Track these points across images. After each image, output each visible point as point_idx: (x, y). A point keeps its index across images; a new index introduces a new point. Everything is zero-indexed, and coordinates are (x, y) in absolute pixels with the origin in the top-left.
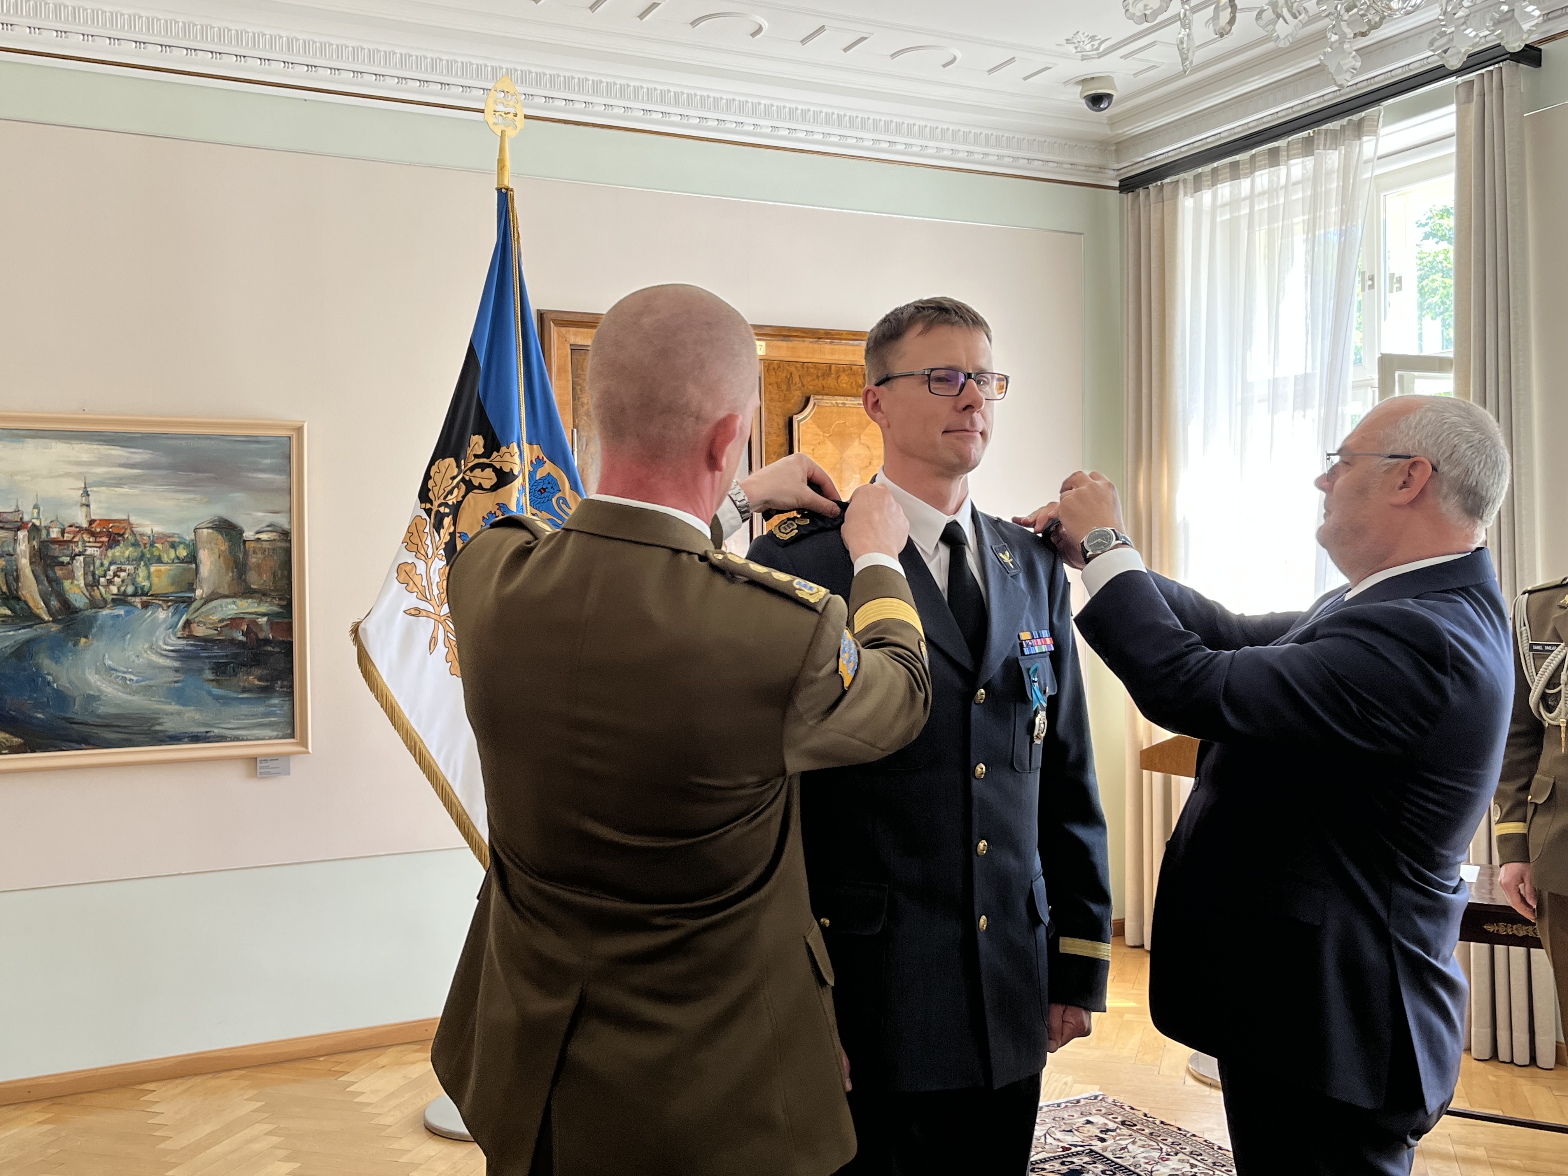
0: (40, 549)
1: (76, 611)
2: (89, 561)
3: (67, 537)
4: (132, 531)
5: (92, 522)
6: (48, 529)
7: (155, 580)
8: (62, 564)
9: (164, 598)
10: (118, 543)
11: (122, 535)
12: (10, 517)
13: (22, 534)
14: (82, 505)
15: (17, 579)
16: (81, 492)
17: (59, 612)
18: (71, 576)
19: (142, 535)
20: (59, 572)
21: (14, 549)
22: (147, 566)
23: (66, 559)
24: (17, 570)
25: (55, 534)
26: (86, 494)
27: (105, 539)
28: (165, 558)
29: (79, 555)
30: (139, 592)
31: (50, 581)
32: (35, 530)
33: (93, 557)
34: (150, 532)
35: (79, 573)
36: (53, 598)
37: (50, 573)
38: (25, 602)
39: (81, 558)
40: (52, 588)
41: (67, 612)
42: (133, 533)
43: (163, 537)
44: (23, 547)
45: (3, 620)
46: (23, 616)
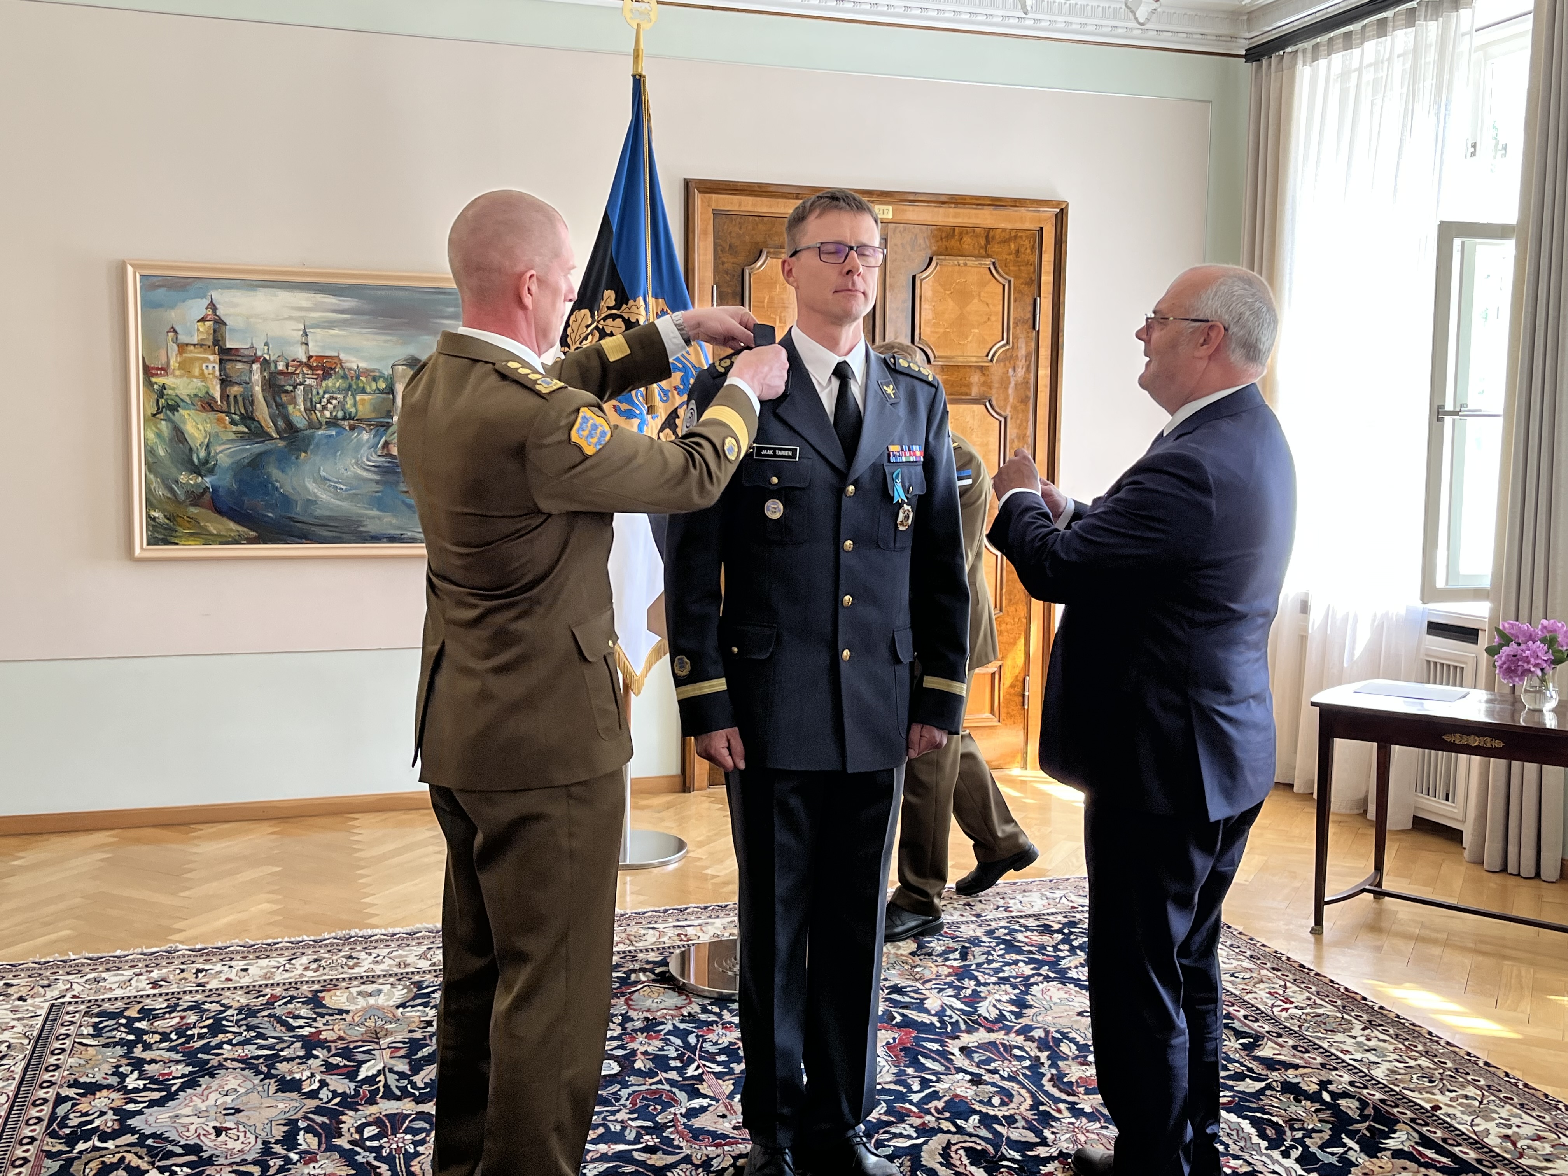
0: (270, 379)
1: (297, 430)
2: (308, 389)
3: (291, 369)
4: (342, 366)
5: (310, 358)
6: (275, 362)
7: (360, 407)
8: (286, 391)
9: (368, 422)
10: (330, 376)
11: (333, 369)
12: (246, 352)
13: (256, 367)
14: (303, 343)
15: (252, 403)
16: (301, 333)
17: (285, 431)
18: (294, 402)
19: (350, 369)
20: (285, 398)
21: (250, 379)
22: (353, 395)
23: (290, 388)
24: (252, 396)
25: (281, 367)
26: (305, 334)
27: (320, 372)
28: (368, 390)
29: (300, 385)
30: (347, 417)
31: (278, 405)
32: (266, 363)
33: (310, 386)
34: (356, 368)
35: (300, 400)
36: (280, 419)
37: (278, 400)
38: (258, 421)
39: (302, 387)
40: (280, 411)
41: (291, 431)
42: (342, 367)
43: (366, 372)
44: (256, 377)
45: (241, 436)
46: (257, 433)
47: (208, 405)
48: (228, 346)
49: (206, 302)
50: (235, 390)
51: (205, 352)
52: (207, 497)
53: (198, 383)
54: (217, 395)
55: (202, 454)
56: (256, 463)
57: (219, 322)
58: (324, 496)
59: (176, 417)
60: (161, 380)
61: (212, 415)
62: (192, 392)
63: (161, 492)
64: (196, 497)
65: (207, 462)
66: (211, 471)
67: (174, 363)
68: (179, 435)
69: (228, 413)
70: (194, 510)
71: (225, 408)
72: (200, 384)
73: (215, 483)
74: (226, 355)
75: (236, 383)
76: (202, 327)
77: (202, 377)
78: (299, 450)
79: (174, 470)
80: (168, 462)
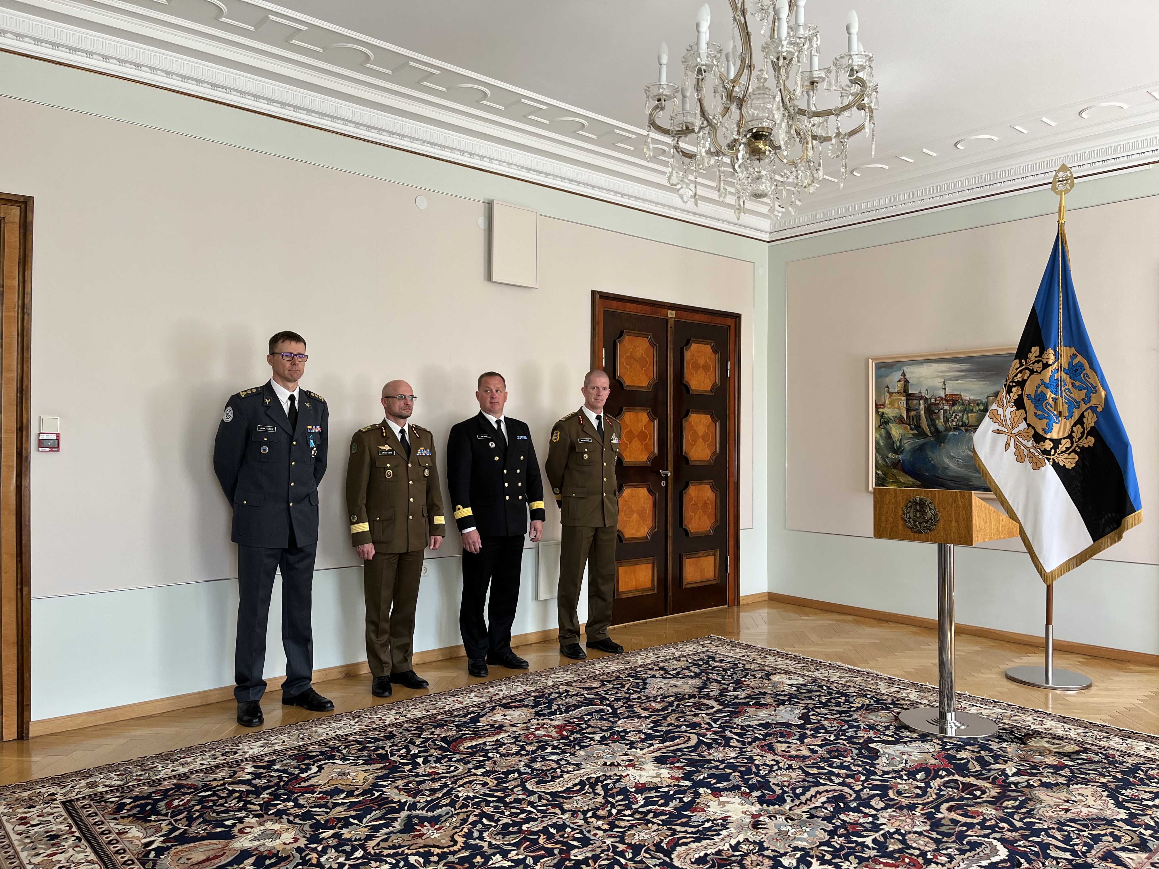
0: (928, 407)
1: (941, 432)
2: (945, 411)
3: (937, 402)
5: (946, 395)
6: (931, 399)
7: (970, 420)
8: (935, 413)
10: (956, 404)
11: (958, 401)
12: (917, 395)
13: (922, 402)
14: (943, 389)
15: (920, 419)
16: (942, 383)
17: (934, 432)
18: (939, 418)
19: (966, 400)
20: (934, 417)
21: (919, 408)
22: (967, 414)
23: (937, 411)
24: (920, 416)
25: (933, 401)
26: (944, 384)
27: (951, 402)
28: (975, 410)
29: (942, 409)
30: (964, 425)
31: (931, 420)
32: (926, 400)
33: (946, 410)
34: (968, 399)
35: (942, 417)
36: (932, 427)
38: (923, 429)
39: (943, 411)
40: (932, 423)
41: (936, 432)
42: (962, 400)
43: (974, 401)
44: (922, 406)
45: (915, 436)
46: (922, 434)
47: (900, 420)
48: (910, 392)
49: (901, 373)
50: (913, 413)
51: (900, 396)
52: (900, 464)
53: (897, 411)
54: (905, 416)
55: (898, 444)
56: (921, 448)
57: (906, 382)
58: (952, 465)
59: (888, 428)
60: (881, 410)
61: (903, 426)
62: (894, 415)
63: (881, 462)
64: (895, 464)
65: (899, 448)
66: (902, 452)
67: (887, 402)
68: (889, 435)
69: (909, 425)
70: (895, 471)
71: (908, 422)
72: (898, 411)
73: (904, 458)
74: (909, 397)
75: (913, 410)
76: (899, 384)
77: (899, 408)
78: (941, 442)
79: (886, 452)
80: (884, 448)
